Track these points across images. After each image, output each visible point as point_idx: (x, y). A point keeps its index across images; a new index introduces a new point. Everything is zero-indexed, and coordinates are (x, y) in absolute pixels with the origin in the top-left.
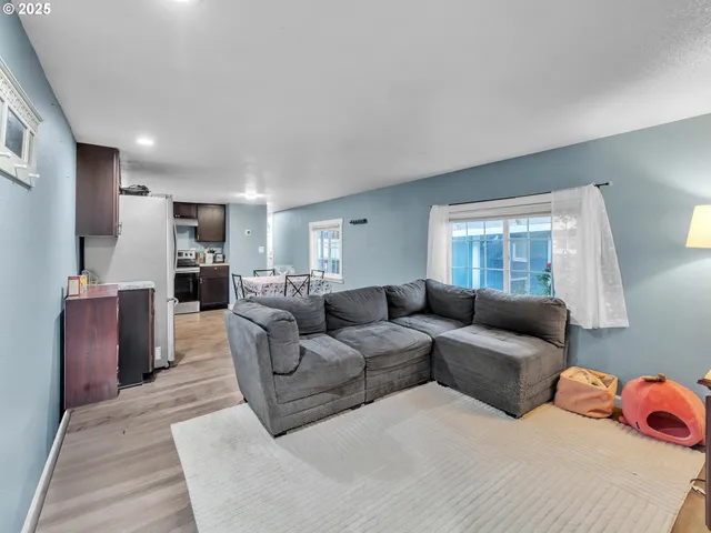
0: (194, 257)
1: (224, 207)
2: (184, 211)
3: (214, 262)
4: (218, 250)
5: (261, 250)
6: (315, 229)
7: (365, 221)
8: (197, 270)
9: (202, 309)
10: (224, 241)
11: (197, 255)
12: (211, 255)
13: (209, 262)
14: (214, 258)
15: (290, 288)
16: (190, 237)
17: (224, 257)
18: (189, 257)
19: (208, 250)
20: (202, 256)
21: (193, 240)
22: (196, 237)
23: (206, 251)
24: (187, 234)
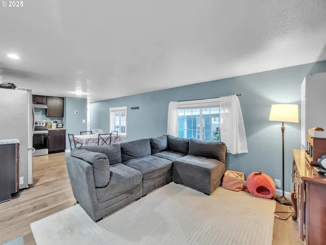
0: (45, 125)
1: (63, 99)
2: (39, 100)
3: (57, 128)
4: (59, 121)
5: (84, 121)
6: (112, 111)
7: (138, 108)
8: (47, 132)
9: (50, 153)
10: (63, 116)
11: (46, 124)
12: (55, 124)
13: (54, 127)
14: (57, 125)
15: (101, 140)
16: (42, 114)
17: (63, 125)
18: (42, 125)
19: (53, 121)
20: (49, 124)
21: (44, 116)
22: (46, 114)
23: (52, 122)
24: (41, 112)
